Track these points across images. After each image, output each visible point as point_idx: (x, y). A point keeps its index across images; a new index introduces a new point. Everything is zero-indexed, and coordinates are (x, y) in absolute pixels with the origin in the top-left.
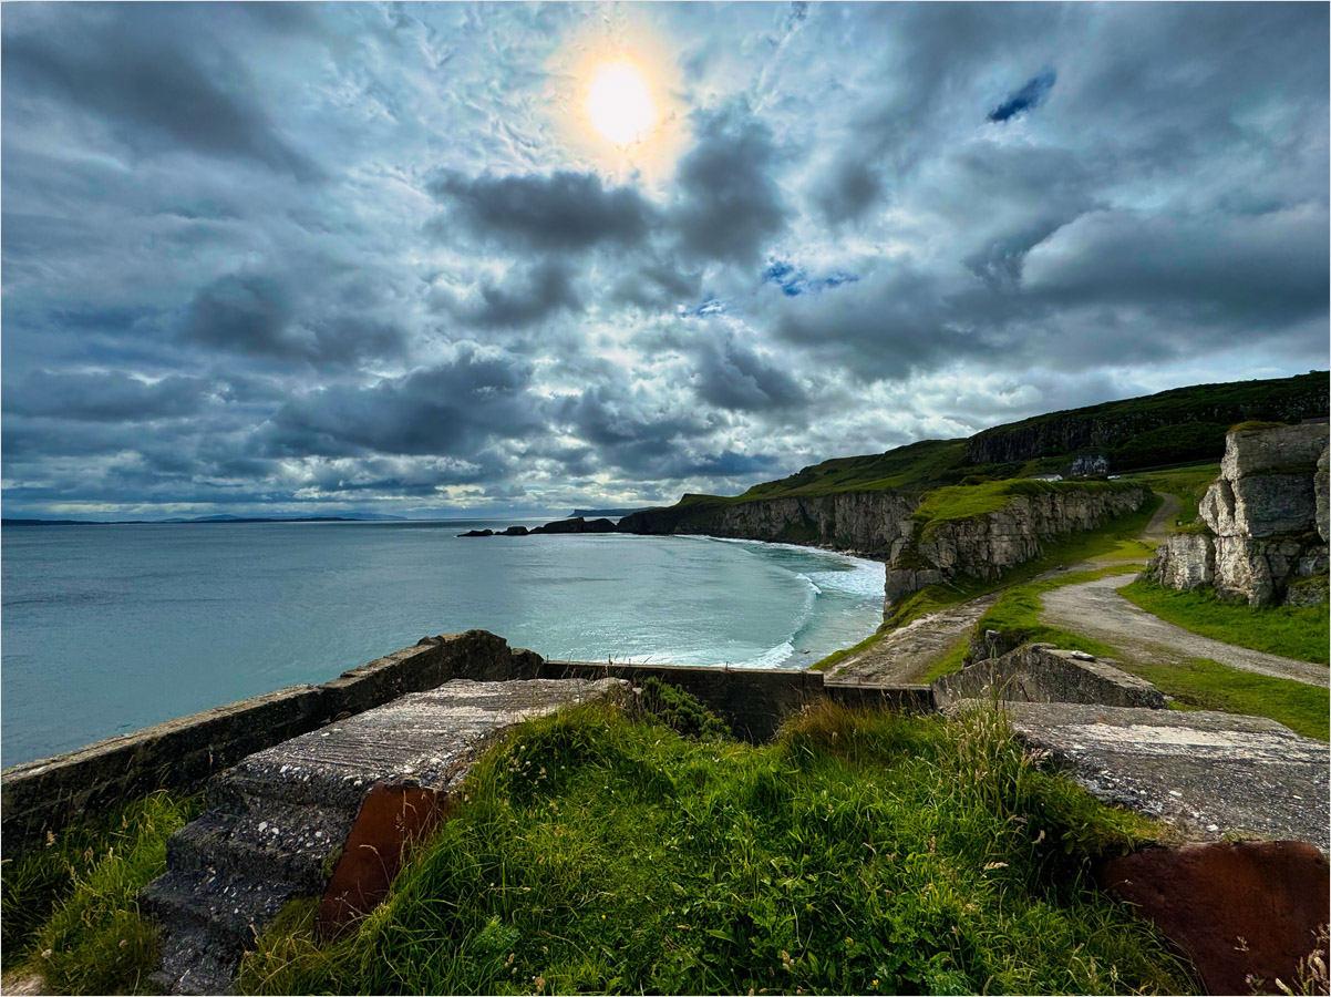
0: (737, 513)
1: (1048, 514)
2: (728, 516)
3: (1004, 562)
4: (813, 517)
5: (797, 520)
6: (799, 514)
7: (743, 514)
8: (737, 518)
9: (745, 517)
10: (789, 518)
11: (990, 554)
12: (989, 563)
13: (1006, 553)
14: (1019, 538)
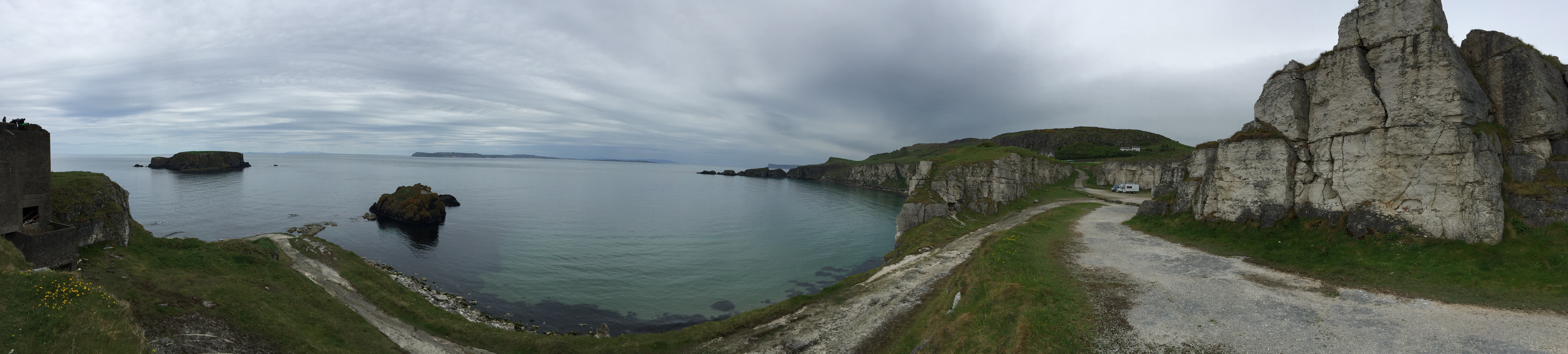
0: (858, 171)
1: (1030, 171)
2: (853, 172)
3: (1001, 199)
4: (904, 175)
5: (894, 176)
6: (895, 173)
7: (862, 171)
8: (858, 173)
9: (863, 174)
10: (889, 175)
11: (990, 192)
12: (989, 200)
13: (1003, 192)
14: (1012, 182)
